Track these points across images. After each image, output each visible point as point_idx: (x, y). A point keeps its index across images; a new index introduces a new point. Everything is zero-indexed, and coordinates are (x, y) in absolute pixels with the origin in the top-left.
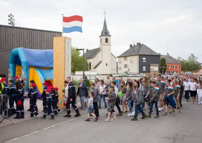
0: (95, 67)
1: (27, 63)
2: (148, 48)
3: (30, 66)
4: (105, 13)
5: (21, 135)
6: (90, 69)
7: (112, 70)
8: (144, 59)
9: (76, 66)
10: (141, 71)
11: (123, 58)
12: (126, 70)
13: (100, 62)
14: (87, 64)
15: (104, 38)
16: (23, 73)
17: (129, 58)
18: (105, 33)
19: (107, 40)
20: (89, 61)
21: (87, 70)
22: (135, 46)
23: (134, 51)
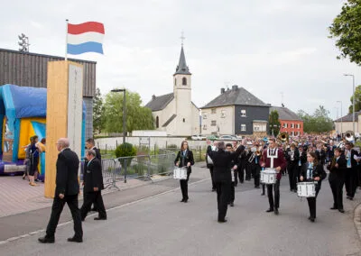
0: (166, 124)
1: (17, 111)
2: (250, 95)
3: (21, 117)
4: (183, 38)
6: (158, 127)
7: (192, 129)
8: (243, 112)
9: (135, 122)
10: (238, 131)
11: (210, 111)
12: (214, 129)
13: (174, 116)
14: (152, 118)
15: (180, 77)
17: (219, 111)
18: (183, 69)
19: (184, 82)
20: (156, 114)
21: (152, 129)
22: (229, 91)
23: (228, 100)
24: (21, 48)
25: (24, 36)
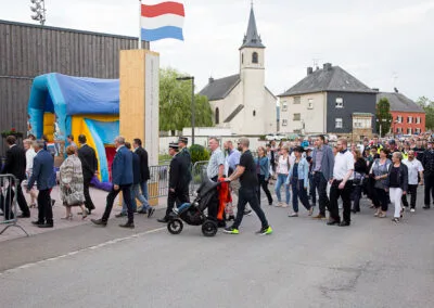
0: (229, 119)
2: (350, 77)
3: (73, 114)
5: (39, 259)
6: (217, 122)
7: (266, 125)
8: (339, 100)
9: (186, 115)
10: (331, 127)
11: (291, 99)
12: (298, 125)
13: (240, 108)
14: (211, 112)
15: (249, 52)
16: (57, 129)
17: (304, 99)
18: (252, 41)
19: (255, 58)
20: (214, 104)
21: (209, 125)
22: (319, 71)
23: (317, 84)
24: (35, 14)
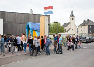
0: (67, 31)
1: (32, 28)
2: (93, 22)
3: (33, 30)
4: (72, 7)
6: (65, 32)
7: (75, 32)
8: (91, 27)
9: (59, 30)
11: (80, 27)
12: (82, 32)
13: (70, 29)
14: (64, 30)
15: (71, 18)
17: (83, 27)
18: (72, 15)
19: (73, 19)
20: (65, 28)
21: (64, 32)
22: (86, 21)
23: (86, 24)
24: (31, 12)
25: (31, 9)
